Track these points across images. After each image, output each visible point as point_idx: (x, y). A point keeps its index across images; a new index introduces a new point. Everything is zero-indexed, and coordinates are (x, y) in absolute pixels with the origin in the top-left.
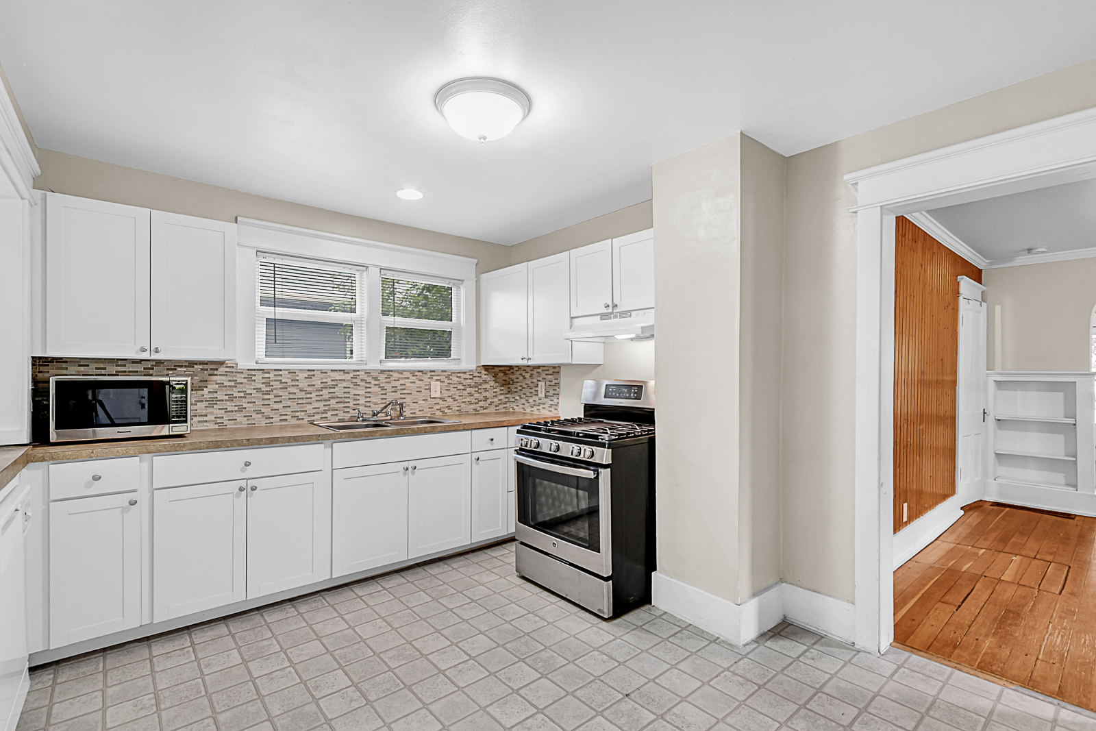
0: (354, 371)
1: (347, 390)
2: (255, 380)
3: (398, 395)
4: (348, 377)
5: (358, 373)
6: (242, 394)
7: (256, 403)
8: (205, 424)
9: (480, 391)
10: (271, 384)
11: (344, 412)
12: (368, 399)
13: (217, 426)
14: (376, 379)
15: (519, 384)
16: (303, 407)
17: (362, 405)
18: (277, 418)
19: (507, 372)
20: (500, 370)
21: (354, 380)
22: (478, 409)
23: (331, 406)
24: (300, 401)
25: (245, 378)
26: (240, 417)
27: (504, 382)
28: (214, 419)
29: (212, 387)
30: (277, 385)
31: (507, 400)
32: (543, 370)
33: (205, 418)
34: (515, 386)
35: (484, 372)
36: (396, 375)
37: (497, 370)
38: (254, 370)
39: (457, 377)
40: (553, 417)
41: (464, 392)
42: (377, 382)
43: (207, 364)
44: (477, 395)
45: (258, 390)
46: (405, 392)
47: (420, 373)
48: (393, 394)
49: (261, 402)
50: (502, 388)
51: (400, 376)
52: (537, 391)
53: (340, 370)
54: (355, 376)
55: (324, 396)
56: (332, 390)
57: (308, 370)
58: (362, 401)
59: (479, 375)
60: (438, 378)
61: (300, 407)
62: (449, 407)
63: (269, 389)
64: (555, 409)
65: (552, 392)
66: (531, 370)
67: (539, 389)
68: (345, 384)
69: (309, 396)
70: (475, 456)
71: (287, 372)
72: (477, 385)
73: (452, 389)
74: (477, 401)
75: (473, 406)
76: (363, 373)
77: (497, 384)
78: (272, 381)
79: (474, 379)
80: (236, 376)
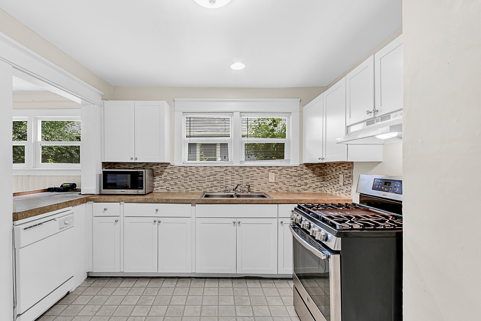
0: (226, 167)
1: (222, 177)
2: (181, 171)
3: (249, 180)
4: (223, 170)
5: (228, 168)
6: (176, 177)
7: (182, 182)
8: (162, 190)
9: (302, 179)
10: (188, 173)
11: (221, 188)
12: (233, 182)
13: (167, 191)
14: (237, 171)
15: (329, 176)
16: (201, 184)
17: (230, 184)
18: (190, 189)
19: (322, 168)
20: (317, 166)
21: (226, 172)
22: (301, 190)
23: (214, 184)
24: (200, 182)
25: (177, 170)
26: (175, 187)
27: (320, 174)
28: (166, 188)
29: (165, 174)
30: (190, 173)
31: (322, 185)
32: (342, 167)
33: (163, 187)
34: (327, 176)
35: (305, 167)
36: (248, 169)
37: (315, 166)
38: (181, 166)
39: (286, 170)
40: (347, 200)
41: (291, 179)
42: (238, 173)
43: (163, 164)
44: (299, 182)
45: (182, 175)
46: (253, 178)
47: (263, 168)
48: (246, 179)
49: (183, 181)
50: (319, 178)
51: (251, 170)
52: (339, 180)
53: (219, 167)
54: (226, 170)
55: (211, 179)
56: (215, 177)
57: (204, 167)
58: (230, 183)
59: (301, 169)
60: (273, 171)
61: (200, 184)
62: (280, 188)
63: (187, 175)
64: (349, 194)
65: (347, 182)
66: (336, 166)
67: (339, 179)
68: (221, 174)
69: (204, 179)
70: (280, 220)
71: (195, 167)
72: (299, 176)
73: (283, 177)
74: (299, 185)
75: (297, 188)
76: (230, 168)
77: (315, 175)
78: (188, 172)
79: (298, 171)
80: (174, 169)
